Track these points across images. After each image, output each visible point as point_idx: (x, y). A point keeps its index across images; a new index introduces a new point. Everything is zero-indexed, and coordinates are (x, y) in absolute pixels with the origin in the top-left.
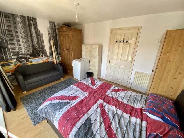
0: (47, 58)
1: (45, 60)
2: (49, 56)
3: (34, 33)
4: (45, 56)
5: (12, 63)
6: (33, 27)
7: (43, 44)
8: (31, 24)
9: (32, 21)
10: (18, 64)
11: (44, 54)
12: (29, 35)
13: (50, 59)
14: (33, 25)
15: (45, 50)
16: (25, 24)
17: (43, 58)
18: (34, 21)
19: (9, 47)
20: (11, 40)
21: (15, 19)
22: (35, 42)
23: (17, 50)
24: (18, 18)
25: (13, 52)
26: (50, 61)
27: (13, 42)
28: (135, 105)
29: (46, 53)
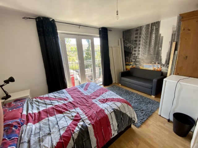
0: (160, 67)
1: (157, 68)
2: (164, 65)
3: (153, 39)
4: (158, 63)
5: (131, 64)
6: (154, 32)
7: (160, 49)
8: (153, 29)
9: (155, 27)
10: (134, 66)
11: (158, 61)
12: (148, 41)
13: (164, 69)
14: (154, 31)
15: (161, 57)
16: (148, 31)
17: (154, 66)
18: (157, 25)
19: (133, 53)
20: (135, 48)
21: (141, 30)
22: (152, 48)
23: (137, 55)
24: (143, 28)
25: (134, 57)
26: (162, 71)
27: (136, 49)
28: (37, 126)
29: (161, 60)
